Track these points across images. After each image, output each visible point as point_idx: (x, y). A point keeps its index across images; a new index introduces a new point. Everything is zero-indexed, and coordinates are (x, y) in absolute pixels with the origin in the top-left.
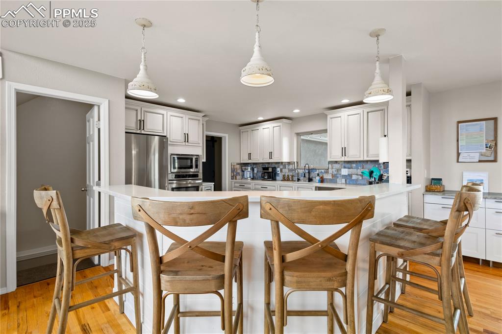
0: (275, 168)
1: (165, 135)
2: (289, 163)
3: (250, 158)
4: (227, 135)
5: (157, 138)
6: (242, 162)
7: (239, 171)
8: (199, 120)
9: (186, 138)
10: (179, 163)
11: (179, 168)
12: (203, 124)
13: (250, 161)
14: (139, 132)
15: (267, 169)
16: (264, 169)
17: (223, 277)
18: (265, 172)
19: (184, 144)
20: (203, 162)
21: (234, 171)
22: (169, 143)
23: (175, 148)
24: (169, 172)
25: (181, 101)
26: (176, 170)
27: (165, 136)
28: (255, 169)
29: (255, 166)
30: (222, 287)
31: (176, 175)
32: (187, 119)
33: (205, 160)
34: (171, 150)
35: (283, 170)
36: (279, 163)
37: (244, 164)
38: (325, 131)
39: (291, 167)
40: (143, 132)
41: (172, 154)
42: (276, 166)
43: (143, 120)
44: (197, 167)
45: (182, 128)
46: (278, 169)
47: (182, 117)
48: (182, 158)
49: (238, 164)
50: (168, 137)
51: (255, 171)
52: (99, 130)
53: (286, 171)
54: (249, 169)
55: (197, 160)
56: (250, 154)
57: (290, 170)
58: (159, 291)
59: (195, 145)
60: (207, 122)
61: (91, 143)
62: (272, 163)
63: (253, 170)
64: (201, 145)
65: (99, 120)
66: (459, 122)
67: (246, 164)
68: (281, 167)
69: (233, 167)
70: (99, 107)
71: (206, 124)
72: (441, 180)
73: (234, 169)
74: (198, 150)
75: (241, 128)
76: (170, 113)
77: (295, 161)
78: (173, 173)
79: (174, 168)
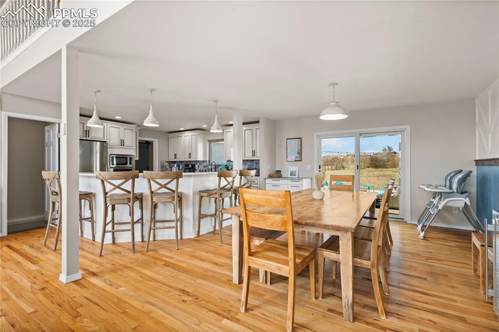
0: (195, 165)
1: (105, 140)
2: (204, 162)
3: (175, 158)
4: (157, 140)
5: (98, 143)
6: (170, 160)
7: (168, 167)
8: (132, 130)
9: (122, 143)
10: (117, 161)
11: (117, 164)
12: (136, 132)
13: (175, 160)
14: (85, 138)
15: (188, 165)
16: (186, 165)
17: (130, 198)
18: (187, 168)
19: (121, 147)
20: (136, 161)
21: (163, 167)
22: (108, 146)
23: (113, 150)
24: (109, 167)
25: (118, 118)
26: (114, 166)
27: (105, 142)
28: (181, 166)
29: (180, 164)
30: (130, 202)
31: (114, 169)
32: (123, 129)
33: (138, 159)
34: (110, 151)
35: (200, 167)
36: (197, 161)
37: (172, 162)
38: (223, 140)
39: (205, 164)
40: (88, 139)
41: (111, 154)
42: (195, 164)
43: (89, 131)
44: (130, 164)
45: (119, 136)
46: (197, 166)
47: (119, 128)
48: (119, 157)
49: (167, 162)
50: (108, 142)
51: (181, 168)
52: (59, 139)
53: (201, 167)
54: (176, 166)
55: (131, 159)
56: (175, 154)
57: (204, 167)
58: (106, 204)
59: (129, 147)
60: (139, 130)
61: (51, 147)
62: (192, 161)
63: (179, 167)
64: (134, 147)
65: (59, 132)
66: (287, 139)
67: (174, 162)
68: (199, 164)
69: (162, 164)
70: (59, 124)
71: (139, 132)
72: (280, 171)
73: (163, 166)
74: (132, 151)
75: (169, 134)
76: (109, 125)
77: (208, 160)
78: (112, 168)
79: (113, 164)
